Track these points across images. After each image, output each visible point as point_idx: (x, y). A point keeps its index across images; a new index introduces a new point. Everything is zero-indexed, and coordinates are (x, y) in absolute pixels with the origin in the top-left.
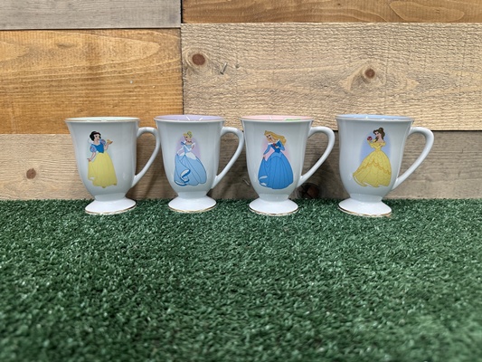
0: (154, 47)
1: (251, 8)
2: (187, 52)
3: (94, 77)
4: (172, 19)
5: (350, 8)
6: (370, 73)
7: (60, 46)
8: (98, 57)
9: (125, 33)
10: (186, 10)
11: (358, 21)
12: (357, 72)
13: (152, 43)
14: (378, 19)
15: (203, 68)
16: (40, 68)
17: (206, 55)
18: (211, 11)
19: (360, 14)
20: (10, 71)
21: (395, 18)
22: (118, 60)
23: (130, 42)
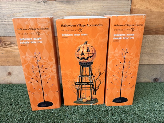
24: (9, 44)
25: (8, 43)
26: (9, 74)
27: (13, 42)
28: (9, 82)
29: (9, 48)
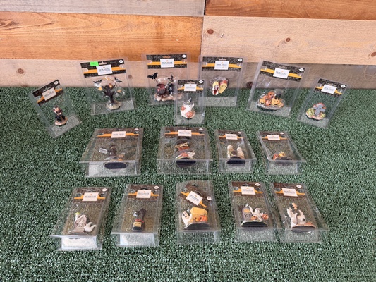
0: (189, 25)
1: (239, 9)
2: (205, 28)
3: (160, 37)
4: (200, 13)
5: (287, 11)
6: (288, 40)
7: (143, 23)
8: (161, 28)
9: (176, 18)
10: (207, 9)
11: (288, 17)
12: (283, 39)
13: (188, 24)
14: (299, 17)
15: (212, 36)
16: (133, 33)
17: (214, 30)
18: (220, 10)
19: (290, 14)
20: (117, 33)
21: (306, 16)
22: (171, 30)
23: (178, 22)
24: (10, 25)
25: (8, 22)
26: (21, 71)
27: (15, 21)
28: (23, 83)
29: (12, 31)
